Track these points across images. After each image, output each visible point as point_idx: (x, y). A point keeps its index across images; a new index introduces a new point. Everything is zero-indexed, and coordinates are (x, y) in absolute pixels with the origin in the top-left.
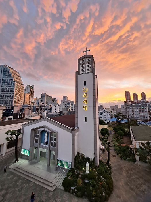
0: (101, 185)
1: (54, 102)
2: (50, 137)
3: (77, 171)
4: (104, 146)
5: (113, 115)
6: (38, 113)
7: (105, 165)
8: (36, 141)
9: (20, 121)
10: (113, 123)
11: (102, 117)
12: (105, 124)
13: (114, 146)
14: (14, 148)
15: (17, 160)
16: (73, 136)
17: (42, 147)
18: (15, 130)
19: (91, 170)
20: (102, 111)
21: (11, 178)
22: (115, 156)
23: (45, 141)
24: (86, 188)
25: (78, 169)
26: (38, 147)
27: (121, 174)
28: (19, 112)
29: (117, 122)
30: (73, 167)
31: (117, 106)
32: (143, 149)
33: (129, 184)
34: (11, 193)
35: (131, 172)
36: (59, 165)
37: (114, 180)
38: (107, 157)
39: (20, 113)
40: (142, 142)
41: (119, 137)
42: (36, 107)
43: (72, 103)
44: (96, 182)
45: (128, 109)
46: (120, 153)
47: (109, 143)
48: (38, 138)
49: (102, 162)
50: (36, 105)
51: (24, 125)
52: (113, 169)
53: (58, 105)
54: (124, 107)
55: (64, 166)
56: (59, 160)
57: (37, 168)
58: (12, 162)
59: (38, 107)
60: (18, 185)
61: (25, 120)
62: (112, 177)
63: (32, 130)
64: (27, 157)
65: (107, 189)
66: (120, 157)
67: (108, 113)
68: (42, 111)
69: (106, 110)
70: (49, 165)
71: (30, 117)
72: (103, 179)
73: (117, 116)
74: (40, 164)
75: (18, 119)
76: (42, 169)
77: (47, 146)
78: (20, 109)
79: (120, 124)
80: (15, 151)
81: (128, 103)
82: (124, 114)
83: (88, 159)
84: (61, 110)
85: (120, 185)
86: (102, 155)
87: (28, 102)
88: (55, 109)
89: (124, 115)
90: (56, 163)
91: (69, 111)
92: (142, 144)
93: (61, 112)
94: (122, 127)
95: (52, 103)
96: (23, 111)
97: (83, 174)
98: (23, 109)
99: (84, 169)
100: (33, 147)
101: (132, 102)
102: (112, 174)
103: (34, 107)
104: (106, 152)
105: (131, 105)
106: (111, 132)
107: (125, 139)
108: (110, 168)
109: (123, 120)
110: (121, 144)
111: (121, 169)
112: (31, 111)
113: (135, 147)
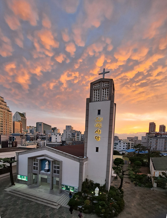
0: (111, 205)
1: (54, 131)
2: (53, 165)
3: (84, 194)
4: (117, 174)
5: (131, 146)
6: (33, 142)
7: (117, 190)
8: (34, 168)
9: (12, 150)
10: (129, 154)
11: (116, 148)
12: (119, 155)
13: (129, 175)
14: (9, 174)
15: (13, 184)
16: (81, 165)
17: (43, 174)
18: (8, 158)
19: (101, 193)
20: (117, 142)
21: (9, 199)
22: (129, 183)
24: (94, 207)
25: (86, 192)
26: (38, 174)
27: (134, 197)
28: (8, 140)
29: (135, 153)
30: (80, 191)
31: (137, 138)
32: (164, 178)
33: (142, 205)
34: (11, 209)
35: (146, 196)
36: (64, 189)
37: (125, 201)
38: (120, 184)
39: (10, 142)
40: (163, 171)
41: (136, 167)
42: (31, 136)
43: (78, 133)
44: (106, 202)
45: (151, 141)
46: (135, 181)
47: (123, 172)
48: (37, 165)
49: (114, 188)
50: (31, 134)
51: (18, 154)
52: (125, 193)
53: (60, 135)
54: (145, 139)
55: (69, 190)
56: (63, 185)
57: (38, 191)
58: (7, 186)
59: (34, 136)
60: (18, 204)
61: (18, 149)
62: (124, 199)
63: (29, 158)
64: (25, 182)
65: (118, 208)
66: (135, 184)
67: (124, 144)
68: (38, 140)
69: (121, 141)
70: (52, 188)
71: (23, 145)
72: (114, 200)
73: (135, 147)
74: (41, 188)
75: (8, 147)
76: (44, 192)
77: (49, 173)
78: (9, 138)
79: (138, 155)
80: (10, 176)
81: (151, 135)
82: (145, 145)
83: (98, 185)
84: (64, 140)
85: (132, 206)
86: (113, 182)
87: (20, 131)
88: (56, 139)
89: (144, 147)
90: (60, 187)
91: (74, 141)
92: (162, 173)
93: (63, 142)
94: (140, 158)
95: (51, 132)
96: (14, 140)
97: (91, 196)
98: (14, 137)
99: (93, 192)
100: (32, 174)
101: (157, 134)
102: (124, 197)
103: (28, 136)
104: (119, 179)
105: (156, 136)
106: (126, 162)
107: (142, 169)
108: (122, 192)
109: (143, 151)
110: (138, 173)
111: (134, 193)
112: (24, 140)
113: (154, 175)
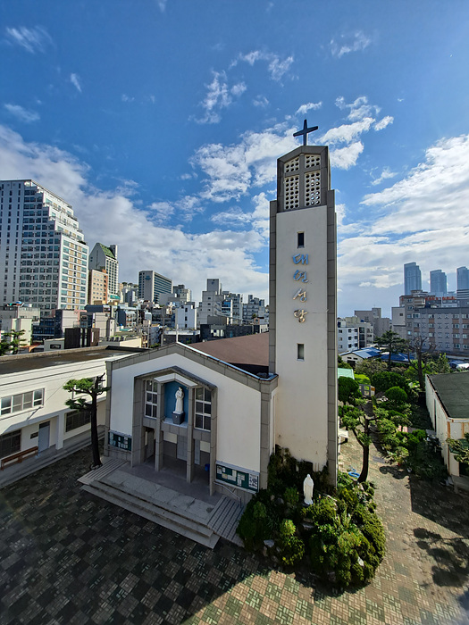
2: (193, 400)
8: (149, 410)
14: (88, 426)
15: (97, 463)
16: (265, 400)
17: (170, 429)
18: (90, 380)
21: (90, 510)
23: (178, 410)
26: (158, 429)
30: (264, 486)
48: (155, 402)
51: (112, 366)
56: (221, 467)
58: (84, 468)
63: (137, 379)
77: (184, 426)
80: (90, 434)
